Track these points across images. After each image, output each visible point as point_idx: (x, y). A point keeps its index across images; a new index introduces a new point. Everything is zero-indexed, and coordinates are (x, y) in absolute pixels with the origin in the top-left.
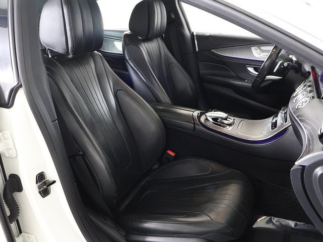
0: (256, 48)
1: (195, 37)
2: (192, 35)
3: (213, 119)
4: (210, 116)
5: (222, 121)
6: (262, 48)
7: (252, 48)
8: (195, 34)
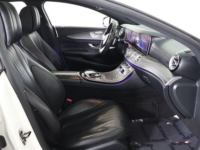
0: (92, 33)
1: (55, 29)
2: (53, 27)
3: (89, 75)
4: (87, 74)
5: (94, 75)
6: (96, 33)
7: (90, 33)
8: (55, 27)
